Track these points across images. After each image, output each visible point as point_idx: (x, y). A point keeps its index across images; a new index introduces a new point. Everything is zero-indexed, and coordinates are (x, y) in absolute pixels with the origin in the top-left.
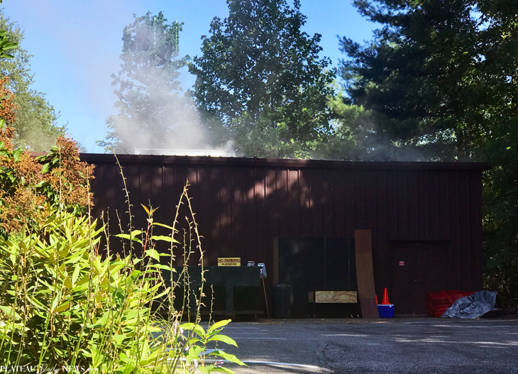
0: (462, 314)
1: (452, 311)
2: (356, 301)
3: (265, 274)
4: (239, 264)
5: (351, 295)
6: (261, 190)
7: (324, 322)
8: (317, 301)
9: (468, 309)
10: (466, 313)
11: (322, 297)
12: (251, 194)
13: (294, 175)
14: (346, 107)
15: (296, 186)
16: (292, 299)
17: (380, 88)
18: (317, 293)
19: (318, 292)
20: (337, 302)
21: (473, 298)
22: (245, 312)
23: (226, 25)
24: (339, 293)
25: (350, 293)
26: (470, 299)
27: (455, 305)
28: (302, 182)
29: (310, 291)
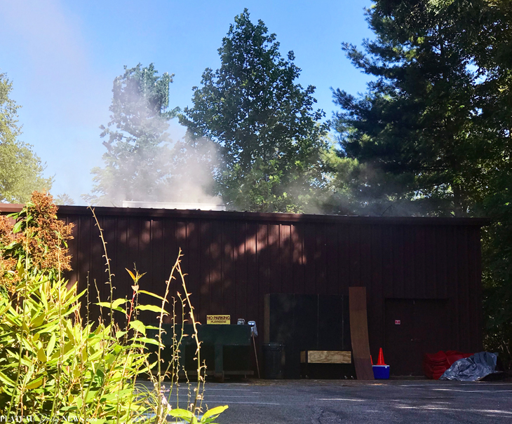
0: (461, 376)
1: (451, 374)
2: (350, 362)
3: (256, 333)
4: (228, 322)
5: (344, 356)
6: (253, 245)
7: (318, 384)
8: (309, 361)
9: (468, 371)
10: (465, 375)
11: (315, 356)
12: (242, 249)
13: (286, 230)
14: (340, 160)
15: (289, 241)
16: (283, 359)
17: (374, 141)
18: (309, 352)
19: (311, 352)
20: (329, 362)
21: (473, 359)
22: (235, 373)
23: (218, 77)
24: (332, 352)
25: (344, 353)
26: (469, 360)
27: (454, 367)
28: (295, 237)
29: (303, 351)
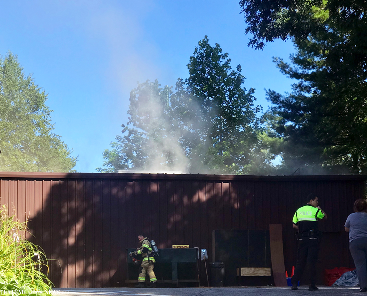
0: (347, 283)
1: (340, 281)
2: (270, 275)
5: (266, 271)
8: (242, 275)
9: (351, 279)
11: (246, 272)
14: (270, 139)
19: (243, 268)
20: (256, 275)
22: (186, 281)
24: (258, 269)
25: (266, 269)
26: (352, 272)
27: (342, 277)
29: (238, 268)
